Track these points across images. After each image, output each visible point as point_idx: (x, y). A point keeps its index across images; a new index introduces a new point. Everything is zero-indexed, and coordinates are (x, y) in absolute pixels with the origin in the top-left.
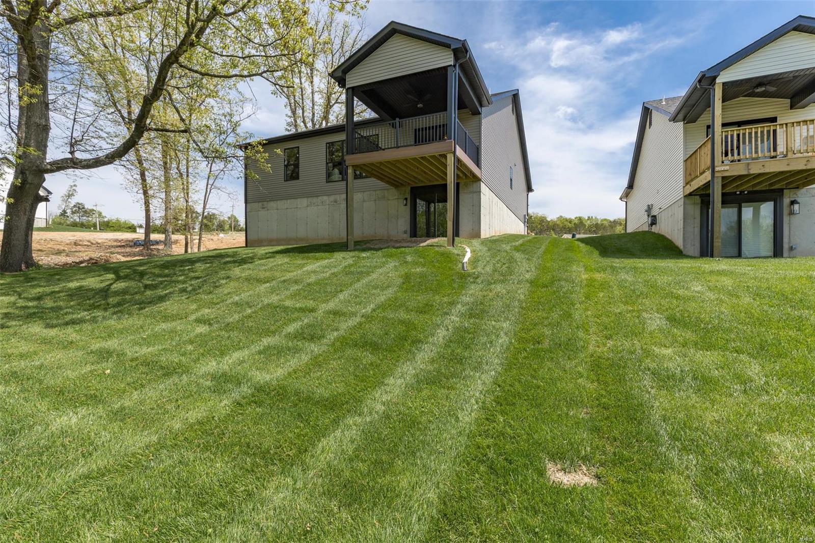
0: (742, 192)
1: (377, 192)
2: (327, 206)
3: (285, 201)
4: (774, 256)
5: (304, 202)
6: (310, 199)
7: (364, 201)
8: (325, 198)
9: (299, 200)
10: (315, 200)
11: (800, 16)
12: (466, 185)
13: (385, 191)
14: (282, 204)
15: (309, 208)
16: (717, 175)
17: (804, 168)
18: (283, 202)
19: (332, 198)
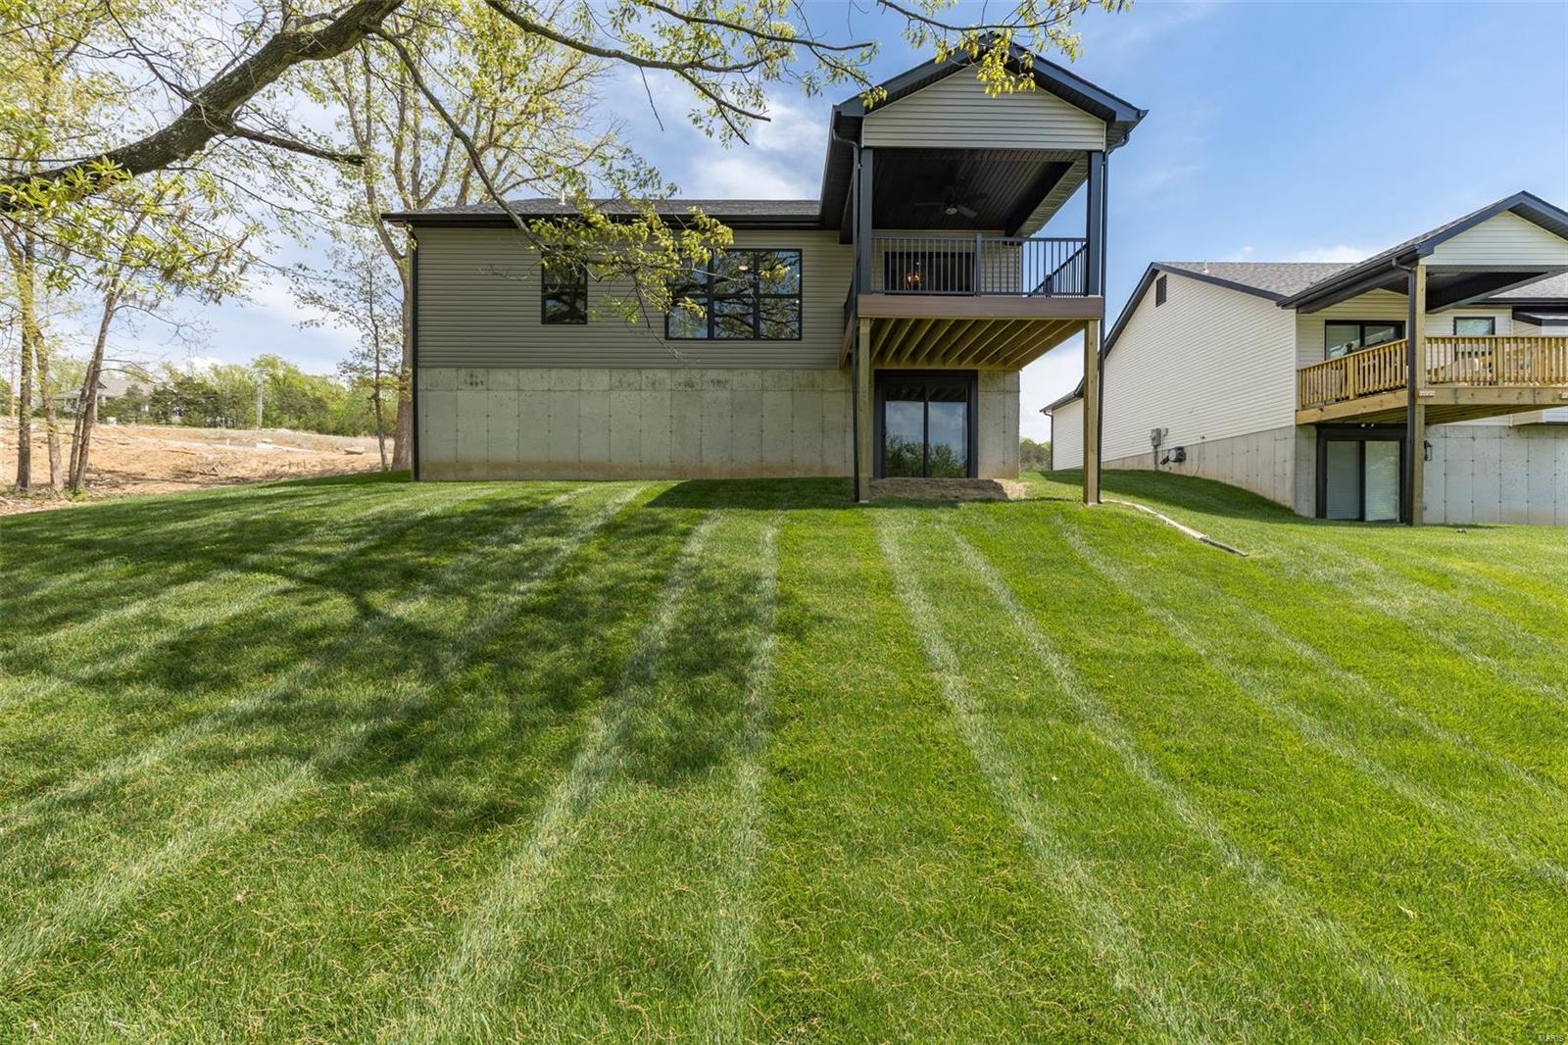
0: (1368, 425)
1: (797, 373)
2: (667, 395)
3: (545, 373)
4: (1401, 521)
5: (603, 378)
6: (617, 375)
7: (763, 389)
8: (662, 374)
9: (585, 372)
10: (631, 376)
11: (1524, 193)
12: (991, 376)
13: (816, 373)
14: (530, 378)
15: (614, 395)
16: (1420, 401)
17: (1516, 403)
18: (538, 373)
19: (681, 376)
